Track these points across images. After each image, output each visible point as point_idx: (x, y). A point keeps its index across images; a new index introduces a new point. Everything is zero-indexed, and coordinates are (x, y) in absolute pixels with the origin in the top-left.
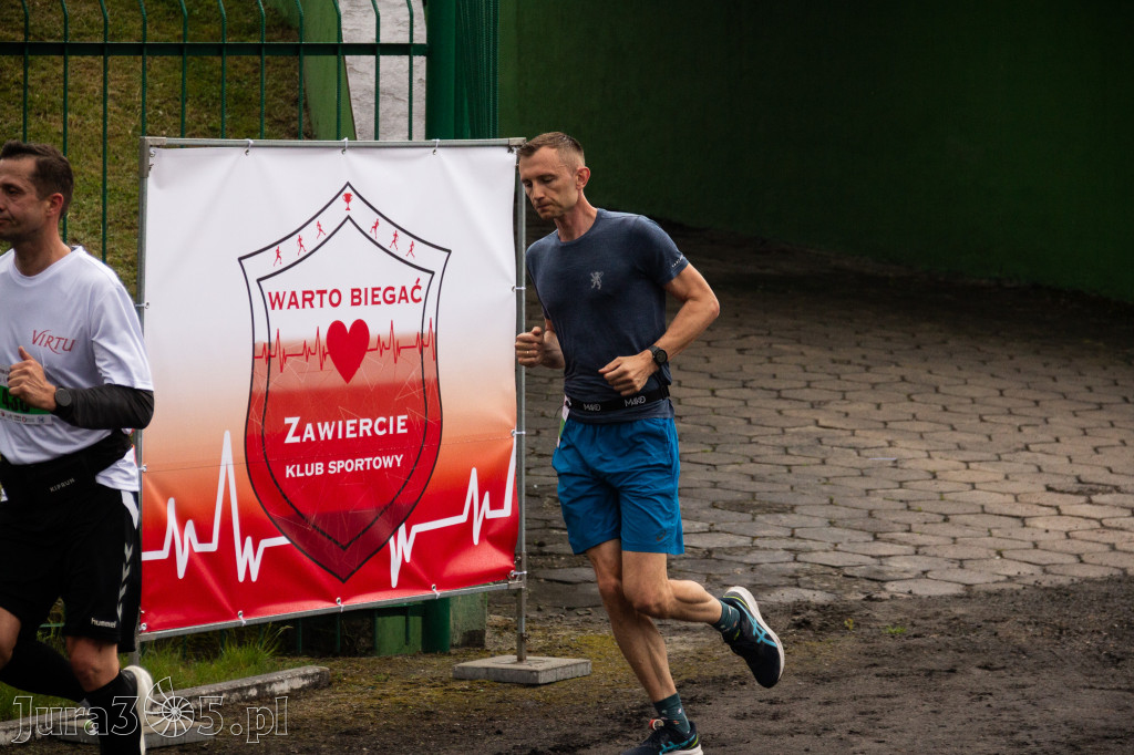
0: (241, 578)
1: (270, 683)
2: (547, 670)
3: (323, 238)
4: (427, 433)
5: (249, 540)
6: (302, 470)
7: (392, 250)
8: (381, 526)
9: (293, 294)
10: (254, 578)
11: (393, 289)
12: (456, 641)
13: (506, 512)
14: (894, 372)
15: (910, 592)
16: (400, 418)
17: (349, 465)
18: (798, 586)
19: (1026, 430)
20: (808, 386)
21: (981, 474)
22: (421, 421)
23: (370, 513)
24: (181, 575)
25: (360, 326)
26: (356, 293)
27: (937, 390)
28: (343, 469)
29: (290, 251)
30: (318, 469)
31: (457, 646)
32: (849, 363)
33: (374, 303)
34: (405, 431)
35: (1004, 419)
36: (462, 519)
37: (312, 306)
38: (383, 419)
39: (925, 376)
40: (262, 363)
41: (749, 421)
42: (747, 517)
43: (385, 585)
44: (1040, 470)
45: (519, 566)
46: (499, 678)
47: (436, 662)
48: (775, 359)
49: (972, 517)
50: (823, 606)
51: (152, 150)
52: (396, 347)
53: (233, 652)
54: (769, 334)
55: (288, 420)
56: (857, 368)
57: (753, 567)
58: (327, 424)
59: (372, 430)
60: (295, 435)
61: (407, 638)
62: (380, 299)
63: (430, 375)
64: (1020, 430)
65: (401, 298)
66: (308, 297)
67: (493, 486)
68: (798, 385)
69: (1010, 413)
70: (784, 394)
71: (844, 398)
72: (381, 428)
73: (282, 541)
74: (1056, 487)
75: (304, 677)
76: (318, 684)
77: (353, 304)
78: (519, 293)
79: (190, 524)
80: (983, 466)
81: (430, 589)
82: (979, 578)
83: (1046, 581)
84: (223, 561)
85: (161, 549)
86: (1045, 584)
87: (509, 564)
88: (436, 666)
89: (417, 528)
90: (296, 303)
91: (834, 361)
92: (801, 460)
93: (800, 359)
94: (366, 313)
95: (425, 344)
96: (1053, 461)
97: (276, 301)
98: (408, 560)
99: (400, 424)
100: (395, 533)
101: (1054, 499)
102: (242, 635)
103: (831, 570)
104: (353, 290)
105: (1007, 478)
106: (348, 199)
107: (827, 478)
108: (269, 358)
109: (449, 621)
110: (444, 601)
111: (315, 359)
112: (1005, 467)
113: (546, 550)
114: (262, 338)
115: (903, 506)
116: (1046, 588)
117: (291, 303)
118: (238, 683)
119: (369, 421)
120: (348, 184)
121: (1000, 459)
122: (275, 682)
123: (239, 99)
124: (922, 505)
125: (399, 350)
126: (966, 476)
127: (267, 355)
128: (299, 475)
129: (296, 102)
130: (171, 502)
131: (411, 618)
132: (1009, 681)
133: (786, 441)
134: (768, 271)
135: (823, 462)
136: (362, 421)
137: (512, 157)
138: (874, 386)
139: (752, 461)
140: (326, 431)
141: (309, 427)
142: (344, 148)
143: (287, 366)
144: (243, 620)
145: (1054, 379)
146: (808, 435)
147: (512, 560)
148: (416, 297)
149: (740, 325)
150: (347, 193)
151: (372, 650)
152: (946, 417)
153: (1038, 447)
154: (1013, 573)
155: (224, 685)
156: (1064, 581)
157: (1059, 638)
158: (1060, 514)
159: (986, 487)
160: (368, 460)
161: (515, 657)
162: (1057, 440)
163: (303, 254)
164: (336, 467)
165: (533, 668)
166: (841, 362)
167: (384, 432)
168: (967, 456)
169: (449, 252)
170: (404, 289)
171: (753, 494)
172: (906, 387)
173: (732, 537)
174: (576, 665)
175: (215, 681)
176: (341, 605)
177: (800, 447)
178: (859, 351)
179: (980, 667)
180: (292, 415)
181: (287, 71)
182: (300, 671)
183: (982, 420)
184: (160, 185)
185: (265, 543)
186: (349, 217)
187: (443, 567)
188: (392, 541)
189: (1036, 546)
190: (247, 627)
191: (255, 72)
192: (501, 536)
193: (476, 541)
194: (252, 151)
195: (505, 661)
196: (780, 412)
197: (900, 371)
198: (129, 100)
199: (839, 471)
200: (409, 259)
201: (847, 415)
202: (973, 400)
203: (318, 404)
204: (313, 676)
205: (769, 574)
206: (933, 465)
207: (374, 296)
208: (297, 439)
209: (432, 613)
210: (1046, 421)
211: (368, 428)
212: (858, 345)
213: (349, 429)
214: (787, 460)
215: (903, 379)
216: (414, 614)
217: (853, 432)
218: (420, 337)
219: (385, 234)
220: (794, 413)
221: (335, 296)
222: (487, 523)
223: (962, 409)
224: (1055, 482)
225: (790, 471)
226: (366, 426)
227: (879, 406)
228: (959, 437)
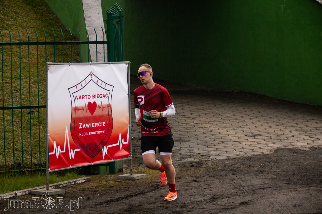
0: (70, 158)
1: (77, 181)
2: (137, 177)
3: (86, 84)
4: (110, 125)
5: (72, 150)
6: (83, 134)
7: (101, 86)
8: (100, 146)
9: (80, 96)
10: (73, 158)
11: (101, 95)
12: (117, 171)
13: (127, 142)
14: (210, 111)
15: (216, 159)
16: (104, 123)
17: (93, 133)
18: (191, 158)
19: (240, 123)
20: (191, 115)
21: (230, 133)
22: (108, 123)
23: (98, 143)
24: (57, 158)
25: (95, 103)
26: (94, 96)
27: (220, 115)
28: (92, 134)
29: (79, 87)
30: (86, 134)
31: (117, 172)
32: (200, 109)
33: (97, 98)
34: (105, 125)
35: (235, 121)
36: (118, 144)
37: (84, 99)
38: (100, 123)
39: (217, 112)
40: (74, 111)
41: (179, 122)
42: (179, 143)
43: (101, 159)
44: (243, 131)
45: (130, 154)
46: (127, 179)
47: (113, 176)
48: (184, 109)
49: (229, 142)
50: (196, 162)
51: (49, 65)
52: (102, 107)
53: (68, 174)
54: (182, 103)
55: (79, 124)
56: (202, 110)
57: (181, 154)
58: (88, 124)
59: (98, 125)
60: (81, 127)
61: (106, 170)
62: (99, 97)
63: (110, 113)
64: (239, 123)
65: (103, 97)
66: (83, 97)
67: (124, 137)
68: (189, 114)
69: (236, 119)
70: (186, 116)
71: (199, 117)
72: (100, 125)
73: (79, 150)
74: (247, 135)
75: (84, 179)
76: (87, 181)
77: (93, 98)
78: (129, 95)
79: (59, 146)
80: (231, 131)
81: (111, 160)
82: (231, 155)
83: (246, 155)
84: (66, 154)
85: (53, 152)
86: (245, 156)
87: (128, 154)
88: (113, 177)
89: (108, 146)
90: (81, 98)
91: (197, 109)
92: (190, 131)
93: (189, 109)
94: (96, 100)
95: (109, 106)
96: (246, 129)
97: (76, 98)
98: (106, 153)
99: (104, 124)
100: (103, 147)
101: (246, 138)
102: (70, 171)
103: (198, 154)
104: (93, 95)
105: (236, 133)
106: (91, 75)
107: (196, 134)
108: (75, 110)
109: (115, 166)
110: (114, 162)
111: (85, 110)
112: (236, 131)
113: (135, 151)
114: (73, 106)
115: (213, 140)
116: (246, 157)
117: (80, 98)
118: (70, 181)
119: (97, 123)
120: (91, 72)
121: (234, 129)
122: (78, 181)
123: (65, 54)
124: (218, 140)
125: (103, 108)
126: (227, 133)
127: (75, 109)
128: (82, 135)
129: (78, 55)
130: (55, 142)
131: (107, 166)
132: (238, 177)
133: (187, 126)
134: (182, 90)
135: (195, 131)
136: (96, 123)
137: (127, 65)
138: (206, 114)
139: (180, 131)
140: (88, 126)
141: (84, 125)
142: (90, 64)
143: (79, 112)
144: (71, 167)
145: (246, 112)
146: (192, 125)
147: (129, 153)
148: (107, 96)
149: (176, 102)
150: (91, 74)
151: (98, 174)
152: (222, 121)
153: (243, 127)
154: (238, 154)
155: (67, 182)
156: (249, 155)
157: (249, 168)
158: (248, 141)
159: (232, 135)
160: (97, 132)
161: (130, 174)
162: (247, 125)
163: (82, 87)
164: (90, 133)
165: (134, 176)
166: (198, 109)
167: (100, 126)
168: (227, 129)
169: (114, 86)
170: (104, 95)
171: (180, 138)
172: (213, 114)
173: (176, 148)
174: (143, 175)
175: (65, 181)
176: (92, 164)
177: (190, 128)
178: (202, 107)
179: (232, 174)
180: (80, 122)
181: (76, 48)
182: (84, 178)
183: (230, 121)
184: (51, 73)
185: (75, 150)
186: (92, 79)
187: (114, 155)
188: (103, 149)
189: (243, 148)
190: (72, 169)
191: (69, 48)
192: (126, 147)
193: (121, 149)
194: (70, 65)
195: (128, 175)
196: (185, 120)
197: (212, 111)
198: (41, 55)
199: (199, 133)
200: (105, 88)
201: (200, 120)
202: (228, 117)
203: (86, 120)
204: (86, 179)
205: (184, 155)
206: (220, 131)
207: (98, 96)
208: (82, 128)
209: (111, 165)
210: (244, 121)
211: (97, 125)
212: (202, 105)
213: (93, 125)
214: (187, 131)
215: (212, 112)
216: (107, 165)
217: (202, 124)
218: (108, 105)
219: (100, 83)
220: (188, 120)
221: (89, 97)
222: (123, 145)
223: (226, 119)
224: (247, 134)
225: (188, 133)
226: (97, 124)
227: (207, 119)
228: (225, 125)
